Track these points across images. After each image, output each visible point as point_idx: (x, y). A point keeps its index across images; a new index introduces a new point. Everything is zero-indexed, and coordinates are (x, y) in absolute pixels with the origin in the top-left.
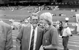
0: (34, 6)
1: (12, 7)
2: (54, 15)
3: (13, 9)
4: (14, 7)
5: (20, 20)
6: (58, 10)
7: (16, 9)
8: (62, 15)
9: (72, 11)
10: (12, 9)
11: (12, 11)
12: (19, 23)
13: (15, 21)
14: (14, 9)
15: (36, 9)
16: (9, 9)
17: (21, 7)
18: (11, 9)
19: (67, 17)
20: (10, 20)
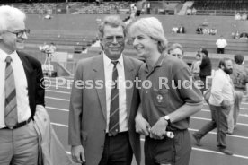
0: (117, 3)
1: (45, 5)
2: (178, 32)
3: (50, 11)
4: (52, 4)
5: (72, 48)
6: (192, 14)
7: (59, 10)
8: (204, 31)
9: (238, 17)
10: (46, 12)
11: (47, 17)
12: (71, 56)
13: (57, 50)
14: (54, 11)
15: (123, 11)
16: (37, 12)
17: (75, 4)
18: (42, 11)
19: (222, 37)
20: (41, 48)
